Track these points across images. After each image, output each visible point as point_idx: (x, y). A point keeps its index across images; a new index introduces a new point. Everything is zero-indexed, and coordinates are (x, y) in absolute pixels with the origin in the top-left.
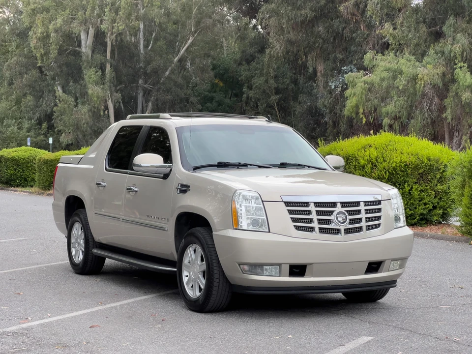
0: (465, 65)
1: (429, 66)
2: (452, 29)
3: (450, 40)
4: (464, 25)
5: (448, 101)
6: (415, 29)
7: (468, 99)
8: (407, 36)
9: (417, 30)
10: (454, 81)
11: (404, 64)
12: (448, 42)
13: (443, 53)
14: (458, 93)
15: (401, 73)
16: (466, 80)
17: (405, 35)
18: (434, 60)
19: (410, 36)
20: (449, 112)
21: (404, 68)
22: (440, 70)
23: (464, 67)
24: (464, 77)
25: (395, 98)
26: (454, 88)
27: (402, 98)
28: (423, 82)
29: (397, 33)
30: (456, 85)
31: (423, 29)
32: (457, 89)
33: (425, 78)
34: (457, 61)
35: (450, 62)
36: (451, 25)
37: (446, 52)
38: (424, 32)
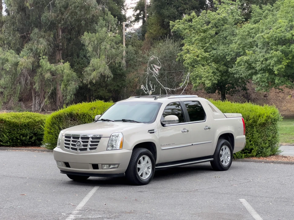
0: (46, 57)
1: (25, 57)
2: (37, 36)
3: (36, 42)
4: (43, 34)
5: (36, 78)
6: (13, 35)
7: (49, 77)
8: (8, 38)
9: (14, 35)
10: (39, 66)
11: (9, 55)
12: (35, 43)
13: (32, 50)
14: (42, 73)
15: (7, 60)
16: (47, 66)
17: (7, 37)
18: (27, 54)
19: (10, 38)
20: (37, 85)
21: (9, 58)
22: (31, 60)
23: (45, 58)
24: (46, 64)
25: (4, 76)
26: (40, 70)
27: (8, 76)
28: (22, 67)
29: (3, 37)
30: (41, 69)
31: (18, 35)
32: (41, 71)
33: (24, 65)
34: (41, 55)
35: (37, 55)
36: (35, 34)
37: (34, 49)
38: (19, 37)
